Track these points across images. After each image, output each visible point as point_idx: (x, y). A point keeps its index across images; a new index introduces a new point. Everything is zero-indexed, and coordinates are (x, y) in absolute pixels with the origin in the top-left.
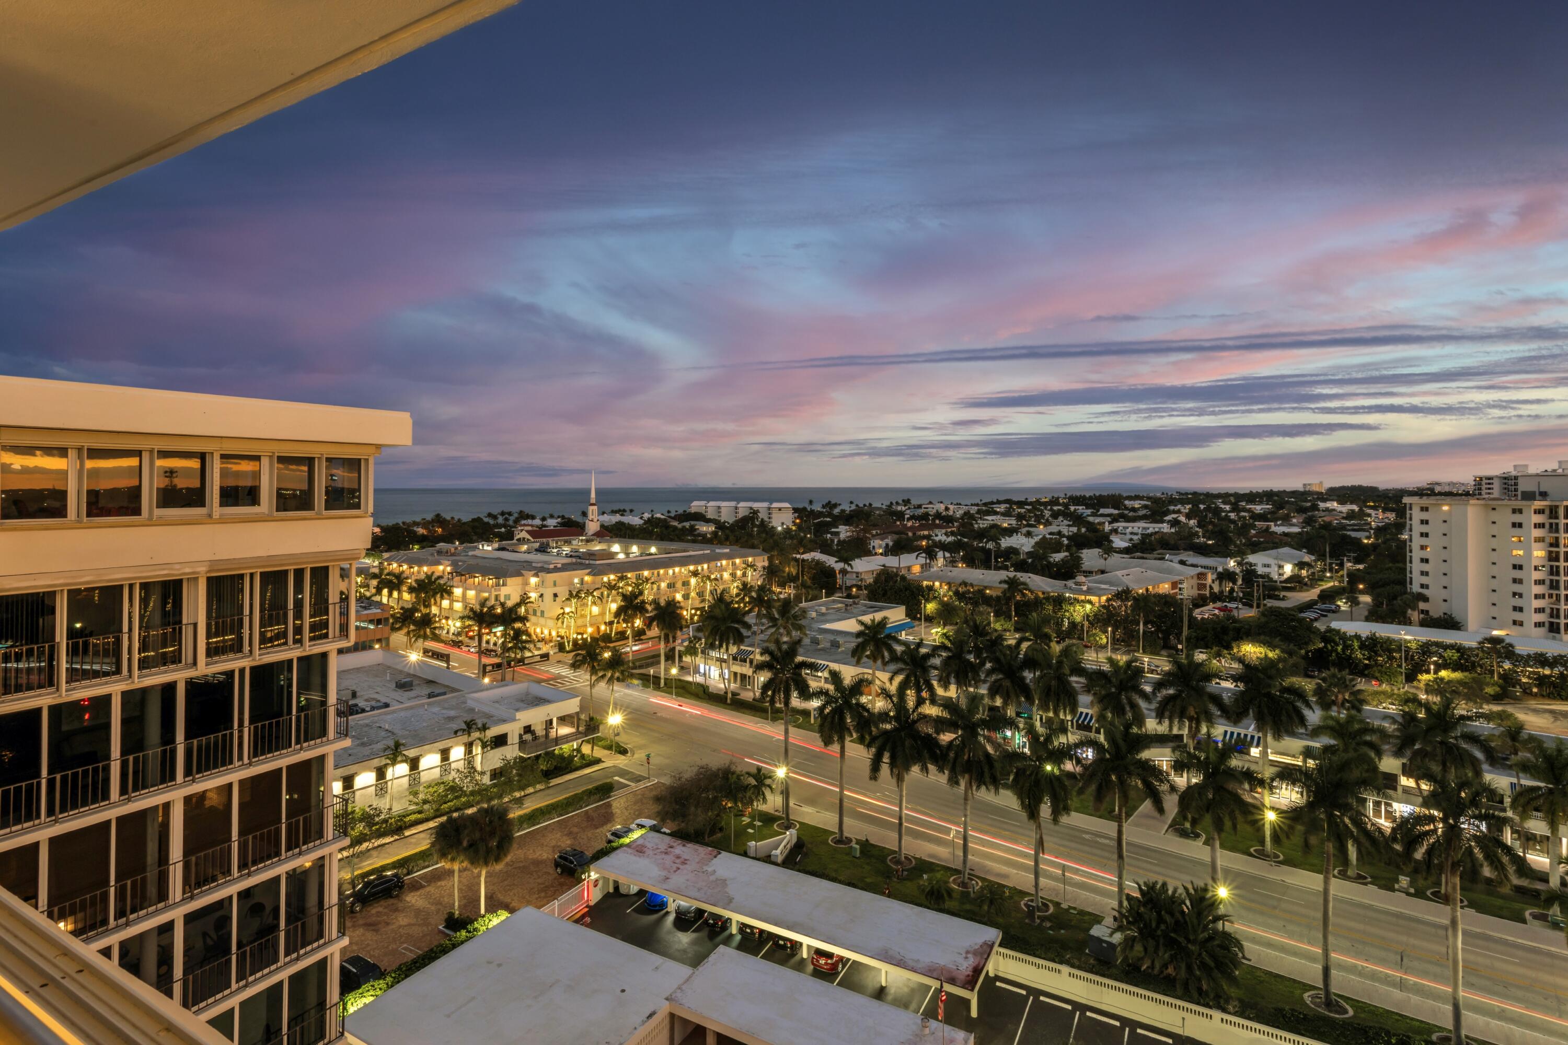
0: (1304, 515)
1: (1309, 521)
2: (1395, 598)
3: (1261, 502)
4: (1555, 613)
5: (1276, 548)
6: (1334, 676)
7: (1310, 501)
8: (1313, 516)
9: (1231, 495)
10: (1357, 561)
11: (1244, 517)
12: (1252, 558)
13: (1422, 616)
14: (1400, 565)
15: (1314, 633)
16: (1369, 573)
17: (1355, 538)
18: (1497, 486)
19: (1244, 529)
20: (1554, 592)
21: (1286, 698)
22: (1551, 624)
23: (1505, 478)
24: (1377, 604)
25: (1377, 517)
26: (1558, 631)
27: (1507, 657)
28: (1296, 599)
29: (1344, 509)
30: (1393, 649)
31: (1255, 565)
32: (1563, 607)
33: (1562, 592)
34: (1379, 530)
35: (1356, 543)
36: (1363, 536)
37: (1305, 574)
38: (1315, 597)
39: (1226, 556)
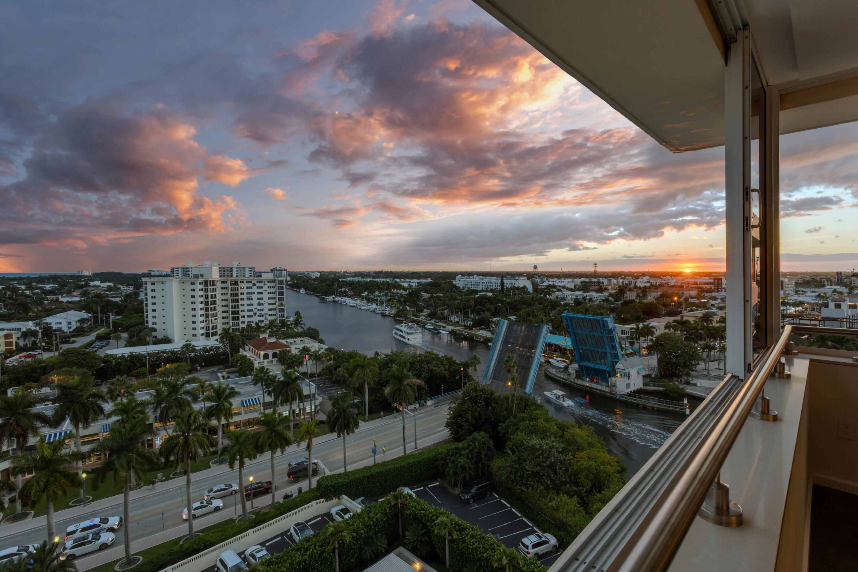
0: (81, 290)
1: (84, 294)
2: (140, 332)
3: (49, 283)
4: (208, 328)
5: (65, 311)
7: (83, 281)
8: (87, 290)
9: (24, 278)
10: (117, 314)
11: (38, 293)
12: (48, 320)
13: (154, 339)
14: (141, 314)
15: (98, 359)
16: (124, 320)
17: (115, 302)
18: (180, 271)
19: (39, 302)
20: (207, 319)
21: (90, 401)
22: (207, 333)
23: (184, 268)
24: (131, 336)
25: (126, 289)
26: (209, 336)
27: (192, 352)
28: (80, 342)
29: (105, 285)
30: (143, 360)
31: (50, 324)
32: (211, 325)
33: (210, 319)
34: (127, 296)
35: (115, 304)
36: (117, 300)
37: (85, 325)
38: (94, 338)
39: (28, 320)
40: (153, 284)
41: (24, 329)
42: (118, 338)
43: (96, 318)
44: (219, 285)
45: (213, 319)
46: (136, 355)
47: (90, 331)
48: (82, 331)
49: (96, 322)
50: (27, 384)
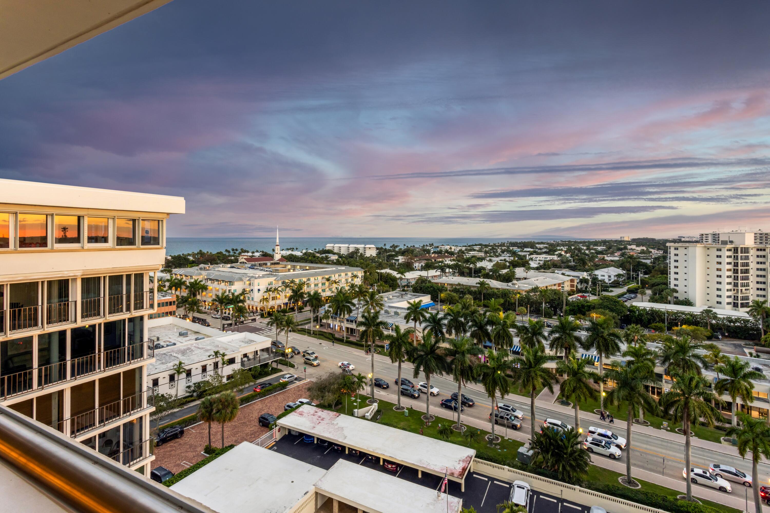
0: (621, 252)
1: (623, 255)
2: (662, 291)
3: (600, 246)
4: (736, 298)
5: (608, 267)
6: (633, 327)
7: (624, 245)
8: (625, 252)
9: (586, 242)
10: (645, 273)
11: (593, 253)
12: (596, 272)
13: (675, 299)
14: (665, 275)
15: (625, 308)
16: (650, 279)
17: (644, 263)
18: (710, 239)
19: (592, 259)
20: (736, 288)
21: (611, 339)
22: (734, 303)
23: (714, 234)
24: (655, 294)
25: (656, 253)
26: (737, 307)
27: (714, 319)
28: (617, 291)
29: (639, 249)
30: (661, 315)
31: (597, 275)
32: (740, 295)
33: (740, 288)
34: (656, 259)
35: (645, 265)
36: (648, 262)
37: (621, 280)
38: (626, 291)
39: (584, 271)
40: (676, 249)
41: (581, 277)
42: (643, 293)
43: (628, 274)
44: (753, 253)
45: (744, 289)
46: (656, 310)
47: (624, 285)
48: (618, 283)
49: (629, 278)
50: (579, 315)
